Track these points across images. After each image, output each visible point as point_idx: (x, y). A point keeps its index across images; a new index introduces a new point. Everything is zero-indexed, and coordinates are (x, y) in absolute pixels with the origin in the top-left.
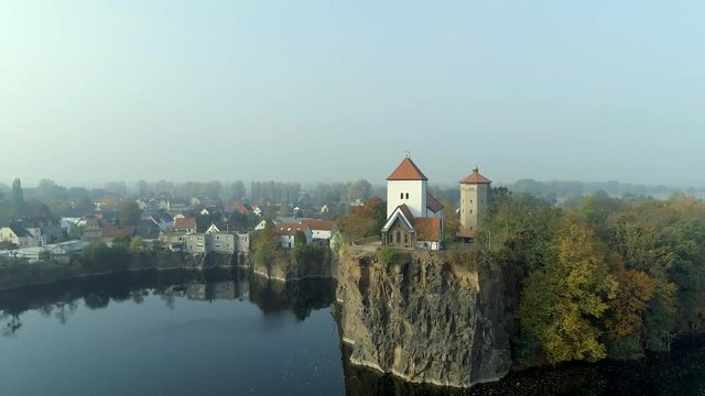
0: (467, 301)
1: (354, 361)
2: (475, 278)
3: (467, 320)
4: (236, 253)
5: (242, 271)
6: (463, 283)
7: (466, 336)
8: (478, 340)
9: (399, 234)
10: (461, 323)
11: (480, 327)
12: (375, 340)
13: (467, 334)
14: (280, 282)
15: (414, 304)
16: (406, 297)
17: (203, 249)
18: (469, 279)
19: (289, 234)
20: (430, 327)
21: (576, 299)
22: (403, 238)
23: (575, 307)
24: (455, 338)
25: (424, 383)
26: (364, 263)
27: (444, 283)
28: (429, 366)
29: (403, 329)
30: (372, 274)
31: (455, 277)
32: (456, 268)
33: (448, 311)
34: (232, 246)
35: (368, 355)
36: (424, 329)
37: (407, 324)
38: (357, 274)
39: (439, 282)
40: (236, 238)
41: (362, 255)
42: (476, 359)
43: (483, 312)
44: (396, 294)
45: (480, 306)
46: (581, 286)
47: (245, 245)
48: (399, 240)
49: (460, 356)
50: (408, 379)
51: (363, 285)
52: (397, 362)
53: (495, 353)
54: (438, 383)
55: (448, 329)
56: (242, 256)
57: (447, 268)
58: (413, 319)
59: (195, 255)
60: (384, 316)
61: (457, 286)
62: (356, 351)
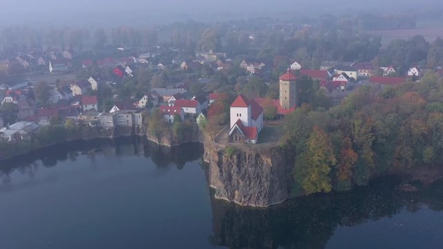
0: (266, 170)
1: (216, 197)
2: (269, 160)
3: (266, 179)
4: (134, 125)
5: (139, 137)
6: (265, 162)
7: (266, 186)
8: (272, 187)
9: (236, 137)
10: (264, 180)
11: (272, 181)
12: (226, 188)
13: (266, 184)
14: (167, 147)
15: (243, 172)
16: (239, 169)
17: (112, 125)
18: (267, 161)
19: (169, 114)
20: (250, 182)
21: (317, 166)
22: (238, 139)
23: (316, 169)
24: (261, 186)
25: (248, 206)
26: (220, 154)
27: (256, 162)
28: (250, 199)
29: (238, 183)
30: (224, 158)
31: (261, 160)
32: (261, 155)
33: (258, 175)
34: (130, 121)
35: (223, 194)
36: (248, 183)
37: (240, 180)
38: (217, 158)
39: (254, 162)
40: (133, 116)
41: (219, 149)
42: (270, 195)
43: (273, 175)
44: (235, 167)
45: (272, 172)
46: (319, 161)
47: (139, 121)
48: (236, 139)
49: (263, 194)
50: (241, 204)
51: (220, 164)
52: (236, 197)
53: (279, 192)
54: (254, 205)
55: (258, 183)
56: (138, 128)
57: (258, 156)
58: (243, 178)
59: (107, 128)
60: (230, 177)
61: (262, 163)
62: (217, 192)
